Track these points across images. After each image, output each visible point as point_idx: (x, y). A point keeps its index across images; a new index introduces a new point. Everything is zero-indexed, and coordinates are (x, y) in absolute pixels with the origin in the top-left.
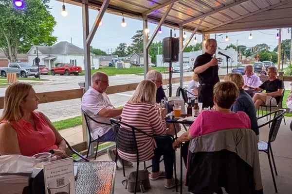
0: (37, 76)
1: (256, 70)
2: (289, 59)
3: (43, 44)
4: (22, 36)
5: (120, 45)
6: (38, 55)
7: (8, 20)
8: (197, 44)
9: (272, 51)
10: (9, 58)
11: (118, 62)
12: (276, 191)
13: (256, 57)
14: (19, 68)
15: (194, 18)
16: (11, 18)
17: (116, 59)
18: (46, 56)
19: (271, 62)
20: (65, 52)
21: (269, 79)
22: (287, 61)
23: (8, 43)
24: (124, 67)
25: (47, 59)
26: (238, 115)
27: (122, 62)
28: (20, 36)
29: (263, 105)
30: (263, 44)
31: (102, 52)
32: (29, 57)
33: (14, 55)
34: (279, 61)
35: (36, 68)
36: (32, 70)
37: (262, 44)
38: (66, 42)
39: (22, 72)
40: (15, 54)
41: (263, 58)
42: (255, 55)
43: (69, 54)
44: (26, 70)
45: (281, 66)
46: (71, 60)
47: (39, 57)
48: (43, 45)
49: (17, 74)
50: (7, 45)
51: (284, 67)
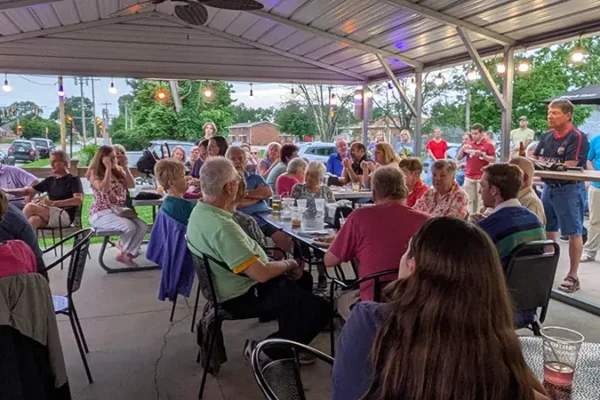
1: (19, 156)
2: (82, 135)
9: (48, 117)
12: (91, 381)
13: (14, 129)
19: (48, 141)
21: (54, 175)
22: (78, 139)
26: (10, 247)
29: (44, 226)
30: (28, 103)
34: (64, 138)
37: (25, 101)
41: (31, 132)
42: (12, 124)
45: (68, 148)
51: (74, 151)
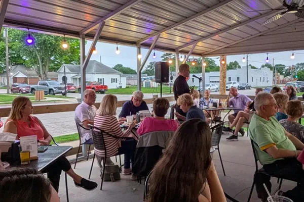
0: (64, 94)
3: (73, 62)
4: (53, 55)
5: (150, 63)
6: (65, 74)
7: (40, 40)
8: (231, 63)
10: (40, 76)
11: (146, 81)
14: (48, 86)
15: (187, 44)
16: (43, 38)
17: (145, 78)
18: (75, 75)
20: (93, 71)
23: (40, 62)
24: (151, 86)
25: (76, 77)
27: (150, 81)
28: (51, 55)
31: (132, 71)
32: (59, 75)
33: (44, 73)
35: (63, 86)
36: (59, 88)
38: (95, 61)
39: (51, 90)
40: (46, 72)
43: (98, 72)
44: (54, 88)
46: (98, 79)
47: (66, 75)
48: (73, 64)
49: (45, 92)
50: (39, 64)
